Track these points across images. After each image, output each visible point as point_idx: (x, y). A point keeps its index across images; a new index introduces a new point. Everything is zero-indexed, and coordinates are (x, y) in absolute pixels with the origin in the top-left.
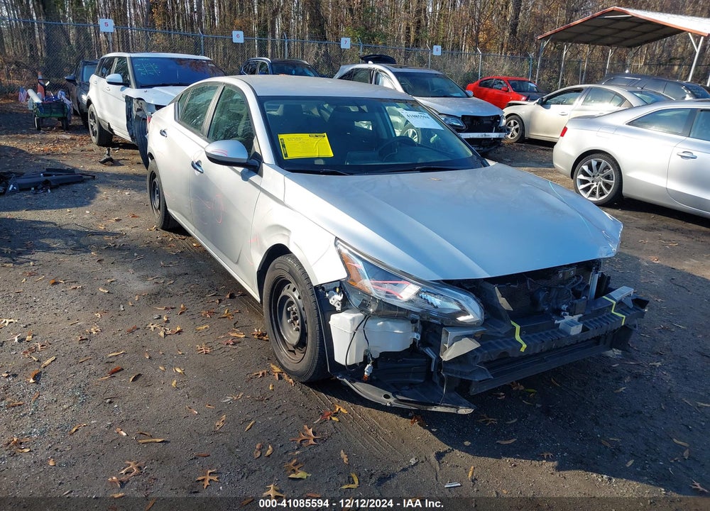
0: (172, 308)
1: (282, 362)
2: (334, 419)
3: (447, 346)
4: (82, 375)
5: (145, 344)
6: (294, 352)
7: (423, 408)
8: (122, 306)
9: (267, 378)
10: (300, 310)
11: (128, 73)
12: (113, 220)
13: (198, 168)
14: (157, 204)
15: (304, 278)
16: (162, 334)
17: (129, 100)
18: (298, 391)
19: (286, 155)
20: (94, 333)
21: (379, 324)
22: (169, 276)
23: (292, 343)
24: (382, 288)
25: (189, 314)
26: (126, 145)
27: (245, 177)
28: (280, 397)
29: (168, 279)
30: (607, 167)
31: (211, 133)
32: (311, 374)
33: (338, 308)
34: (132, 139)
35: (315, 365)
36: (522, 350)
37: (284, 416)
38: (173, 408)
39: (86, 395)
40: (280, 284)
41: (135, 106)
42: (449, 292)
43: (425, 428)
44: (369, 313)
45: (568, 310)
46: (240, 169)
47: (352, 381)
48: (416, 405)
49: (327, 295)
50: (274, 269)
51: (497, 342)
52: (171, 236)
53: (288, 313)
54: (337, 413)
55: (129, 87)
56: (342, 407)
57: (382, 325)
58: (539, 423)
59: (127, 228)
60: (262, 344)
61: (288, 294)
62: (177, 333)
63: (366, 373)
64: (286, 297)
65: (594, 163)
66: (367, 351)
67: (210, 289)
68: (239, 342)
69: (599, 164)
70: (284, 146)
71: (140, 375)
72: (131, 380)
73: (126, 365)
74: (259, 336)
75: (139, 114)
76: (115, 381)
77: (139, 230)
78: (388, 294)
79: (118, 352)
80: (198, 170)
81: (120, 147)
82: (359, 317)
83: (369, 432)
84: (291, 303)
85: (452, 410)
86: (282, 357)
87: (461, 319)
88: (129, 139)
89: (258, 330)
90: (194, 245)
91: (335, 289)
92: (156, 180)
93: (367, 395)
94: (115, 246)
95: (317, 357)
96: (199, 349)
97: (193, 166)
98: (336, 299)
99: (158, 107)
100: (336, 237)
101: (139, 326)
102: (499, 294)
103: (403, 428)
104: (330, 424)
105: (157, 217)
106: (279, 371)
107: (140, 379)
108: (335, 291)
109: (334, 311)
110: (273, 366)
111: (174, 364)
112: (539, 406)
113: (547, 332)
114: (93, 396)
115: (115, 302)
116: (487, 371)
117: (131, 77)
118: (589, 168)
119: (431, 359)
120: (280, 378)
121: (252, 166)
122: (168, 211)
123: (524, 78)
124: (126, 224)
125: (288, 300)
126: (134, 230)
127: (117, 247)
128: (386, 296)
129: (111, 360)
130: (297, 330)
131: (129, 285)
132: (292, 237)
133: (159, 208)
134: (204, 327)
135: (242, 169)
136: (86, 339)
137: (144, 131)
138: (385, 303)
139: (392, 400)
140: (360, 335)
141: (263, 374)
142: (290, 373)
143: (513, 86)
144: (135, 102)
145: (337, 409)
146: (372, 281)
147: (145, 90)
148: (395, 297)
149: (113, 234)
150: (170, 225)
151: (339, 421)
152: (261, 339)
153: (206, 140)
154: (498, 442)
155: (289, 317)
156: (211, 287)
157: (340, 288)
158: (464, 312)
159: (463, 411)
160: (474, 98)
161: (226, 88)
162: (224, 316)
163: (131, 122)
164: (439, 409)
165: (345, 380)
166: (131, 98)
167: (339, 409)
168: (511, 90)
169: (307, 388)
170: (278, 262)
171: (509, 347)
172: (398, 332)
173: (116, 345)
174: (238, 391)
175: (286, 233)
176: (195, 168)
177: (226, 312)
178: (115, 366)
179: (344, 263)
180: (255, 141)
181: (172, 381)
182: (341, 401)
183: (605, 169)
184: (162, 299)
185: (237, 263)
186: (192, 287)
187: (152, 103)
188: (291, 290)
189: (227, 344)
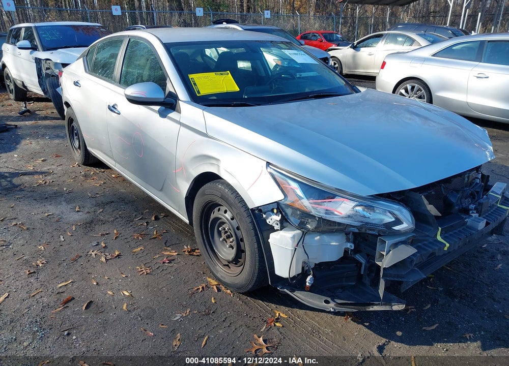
0: (107, 234)
1: (219, 275)
2: (277, 324)
3: (384, 253)
4: (36, 309)
5: (90, 271)
6: (228, 266)
7: (362, 309)
8: (62, 237)
9: (206, 292)
10: (234, 230)
11: (34, 38)
12: (40, 161)
13: (114, 110)
14: (77, 144)
15: (237, 202)
16: (103, 259)
17: (38, 61)
18: (239, 301)
19: (199, 92)
20: (41, 265)
21: (316, 238)
22: (98, 205)
23: (227, 259)
24: (321, 207)
25: (123, 238)
26: (39, 99)
27: (163, 114)
28: (224, 309)
29: (98, 208)
30: (419, 90)
31: (123, 79)
32: (250, 286)
33: (277, 227)
34: (45, 93)
35: (255, 279)
36: (446, 249)
37: (233, 328)
38: (129, 331)
39: (44, 329)
40: (210, 207)
41: (44, 66)
42: (383, 204)
43: (358, 323)
44: (309, 230)
45: (475, 209)
46: (157, 108)
47: (293, 291)
48: (356, 307)
49: (264, 216)
50: (204, 194)
51: (424, 245)
52: (92, 171)
53: (219, 233)
54: (278, 319)
55: (36, 50)
56: (281, 312)
57: (319, 240)
58: (449, 306)
59: (53, 167)
60: (194, 259)
61: (220, 216)
62: (116, 257)
63: (307, 284)
64: (217, 219)
65: (409, 87)
66: (304, 263)
67: (135, 213)
68: (173, 260)
69: (413, 88)
70: (195, 84)
71: (91, 302)
72: (84, 308)
73: (76, 294)
74: (189, 252)
75: (48, 71)
76: (68, 312)
77: (64, 167)
78: (327, 212)
79: (66, 281)
80: (115, 112)
81: (35, 101)
82: (298, 234)
83: (312, 333)
84: (224, 223)
85: (387, 308)
86: (218, 271)
87: (397, 228)
88: (42, 93)
89: (187, 247)
90: (113, 176)
91: (272, 211)
92: (74, 124)
93: (309, 302)
94: (46, 183)
95: (257, 271)
96: (140, 270)
97: (109, 109)
98: (273, 219)
99: (65, 65)
100: (267, 162)
101: (82, 255)
102: (426, 202)
103: (340, 326)
104: (275, 330)
105: (78, 155)
106: (216, 283)
107: (93, 306)
108: (273, 212)
109: (272, 230)
110: (209, 280)
111: (121, 287)
112: (441, 289)
113: (459, 229)
114: (50, 329)
115: (55, 233)
116: (420, 272)
117: (37, 42)
118: (405, 92)
119: (361, 264)
120: (219, 290)
121: (169, 104)
122: (87, 149)
123: (331, 31)
124: (51, 163)
125: (220, 221)
126: (59, 168)
127: (47, 184)
128: (326, 213)
129: (61, 290)
130: (231, 247)
131: (65, 217)
132: (222, 165)
133: (79, 148)
134: (139, 249)
135: (159, 107)
136: (34, 272)
137: (57, 84)
138: (325, 220)
139: (332, 304)
140: (300, 250)
141: (203, 288)
142: (227, 286)
143: (325, 37)
144: (43, 62)
145: (277, 315)
146: (311, 201)
147: (51, 52)
148: (333, 214)
149: (42, 173)
150: (91, 161)
151: (283, 326)
152: (192, 255)
153: (118, 86)
154: (424, 328)
155: (220, 236)
156: (136, 211)
157: (278, 209)
158: (398, 222)
159: (397, 307)
160: (306, 46)
161: (132, 40)
162: (154, 237)
163: (42, 79)
164: (376, 308)
165: (285, 290)
166: (40, 60)
167: (279, 315)
168: (324, 40)
169: (246, 297)
170: (207, 187)
171: (436, 248)
172: (334, 244)
173: (63, 275)
174: (185, 307)
175: (214, 162)
176: (112, 110)
177: (155, 233)
178: (66, 296)
179: (279, 185)
180: (168, 82)
181: (123, 305)
182: (278, 306)
183: (417, 91)
184: (97, 226)
185: (161, 190)
186: (120, 213)
187: (58, 62)
188: (222, 212)
189: (164, 263)
